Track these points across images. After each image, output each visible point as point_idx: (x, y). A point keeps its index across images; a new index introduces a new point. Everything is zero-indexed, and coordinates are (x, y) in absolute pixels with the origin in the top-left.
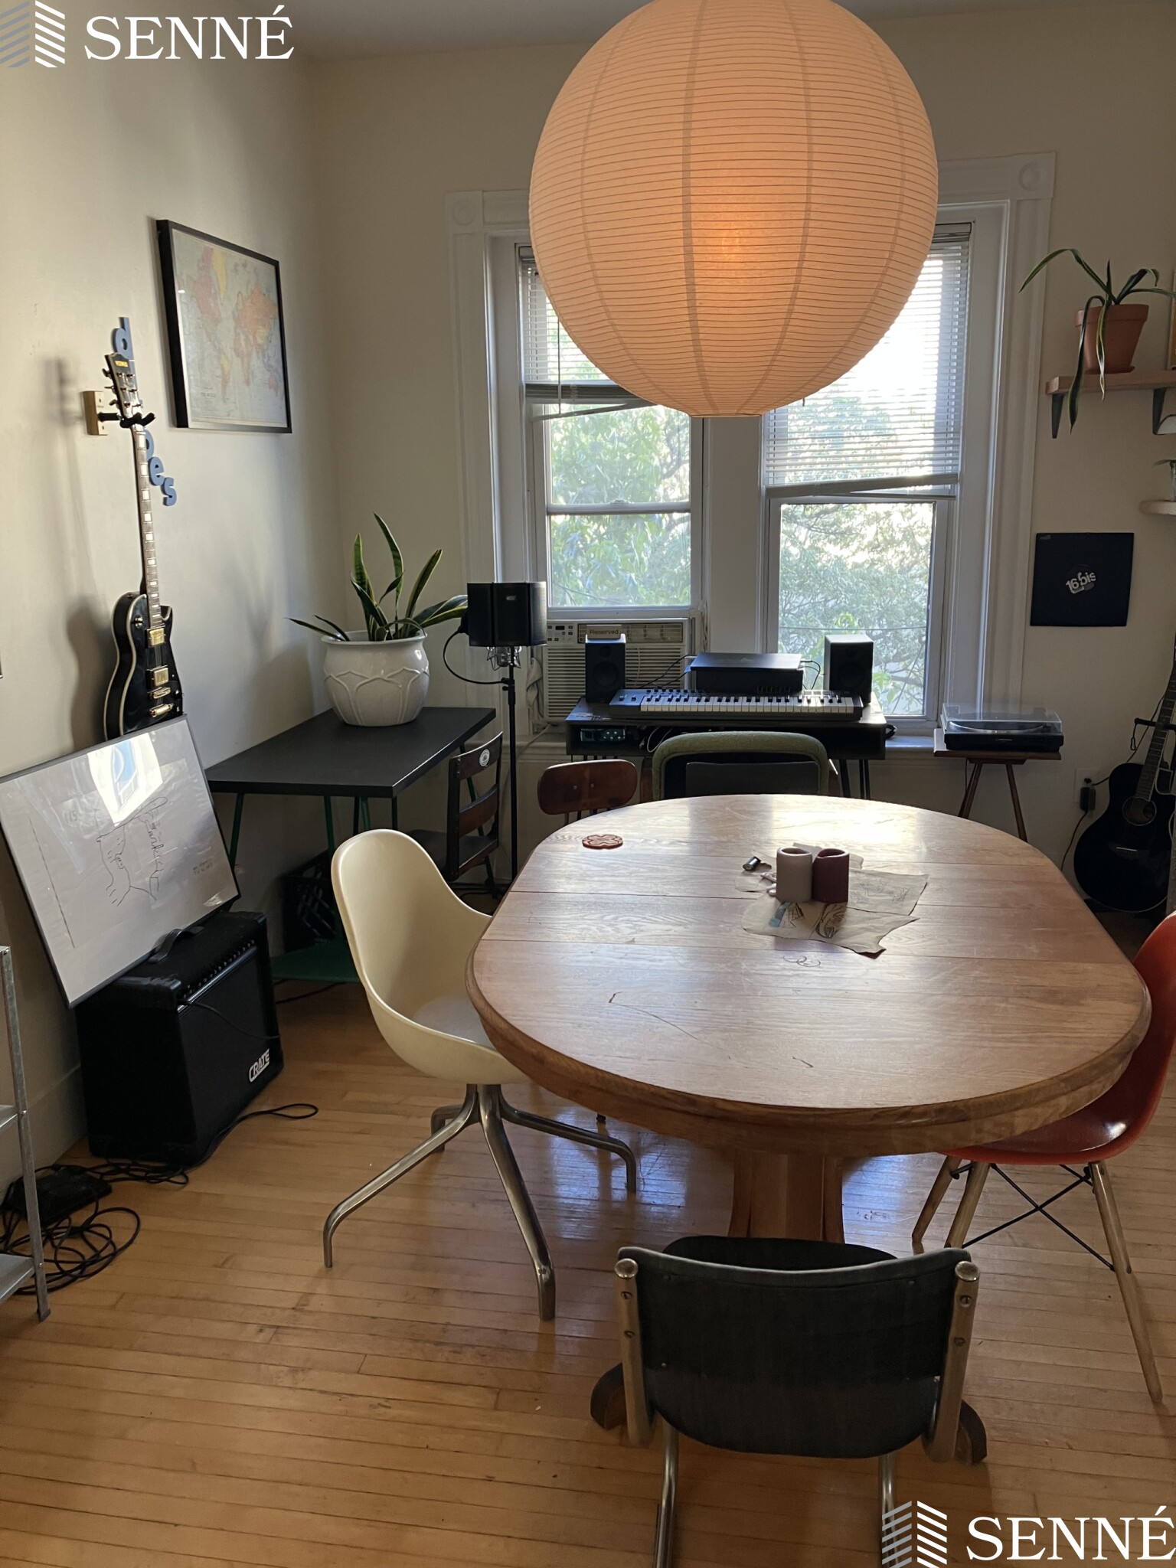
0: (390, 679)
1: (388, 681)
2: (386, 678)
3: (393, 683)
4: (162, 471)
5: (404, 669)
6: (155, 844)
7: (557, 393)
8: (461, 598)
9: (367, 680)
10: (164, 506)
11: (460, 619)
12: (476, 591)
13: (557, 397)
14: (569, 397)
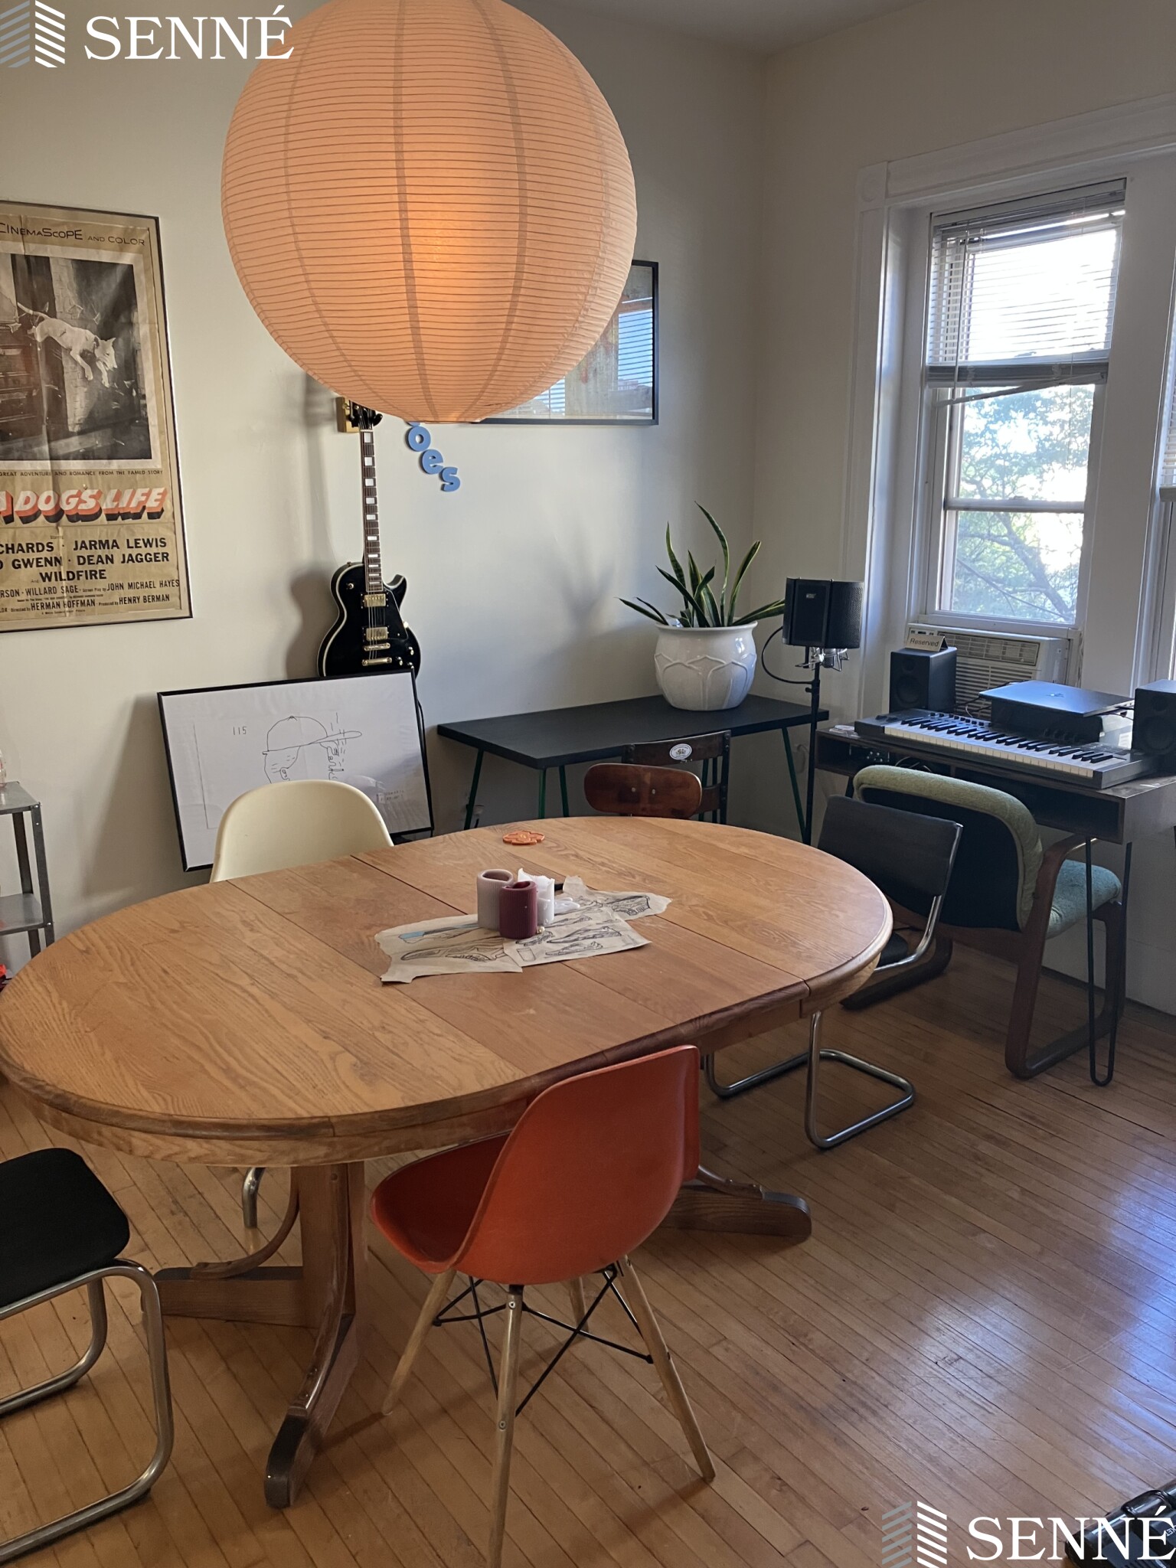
0: (692, 666)
1: (689, 667)
2: (686, 664)
3: (693, 669)
4: (442, 461)
5: (706, 658)
6: (333, 768)
7: (954, 375)
8: (779, 594)
9: (670, 664)
10: (443, 492)
11: (782, 616)
12: (796, 588)
13: (953, 380)
14: (965, 380)
